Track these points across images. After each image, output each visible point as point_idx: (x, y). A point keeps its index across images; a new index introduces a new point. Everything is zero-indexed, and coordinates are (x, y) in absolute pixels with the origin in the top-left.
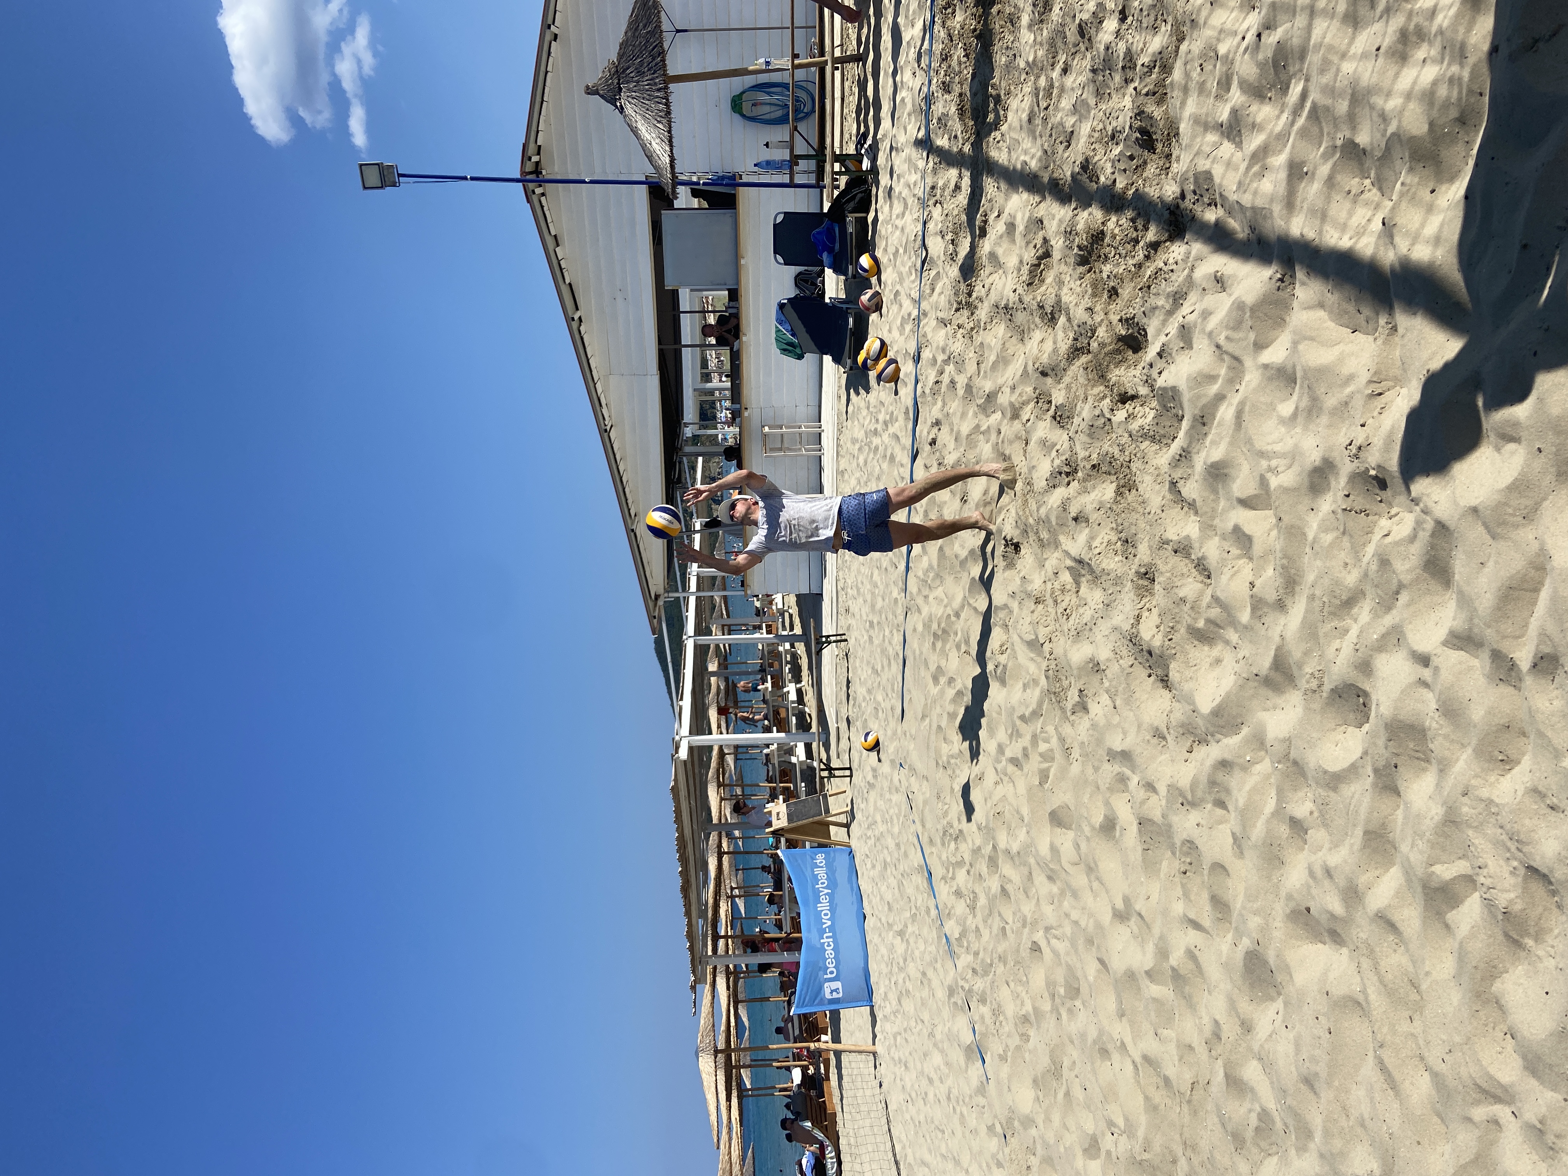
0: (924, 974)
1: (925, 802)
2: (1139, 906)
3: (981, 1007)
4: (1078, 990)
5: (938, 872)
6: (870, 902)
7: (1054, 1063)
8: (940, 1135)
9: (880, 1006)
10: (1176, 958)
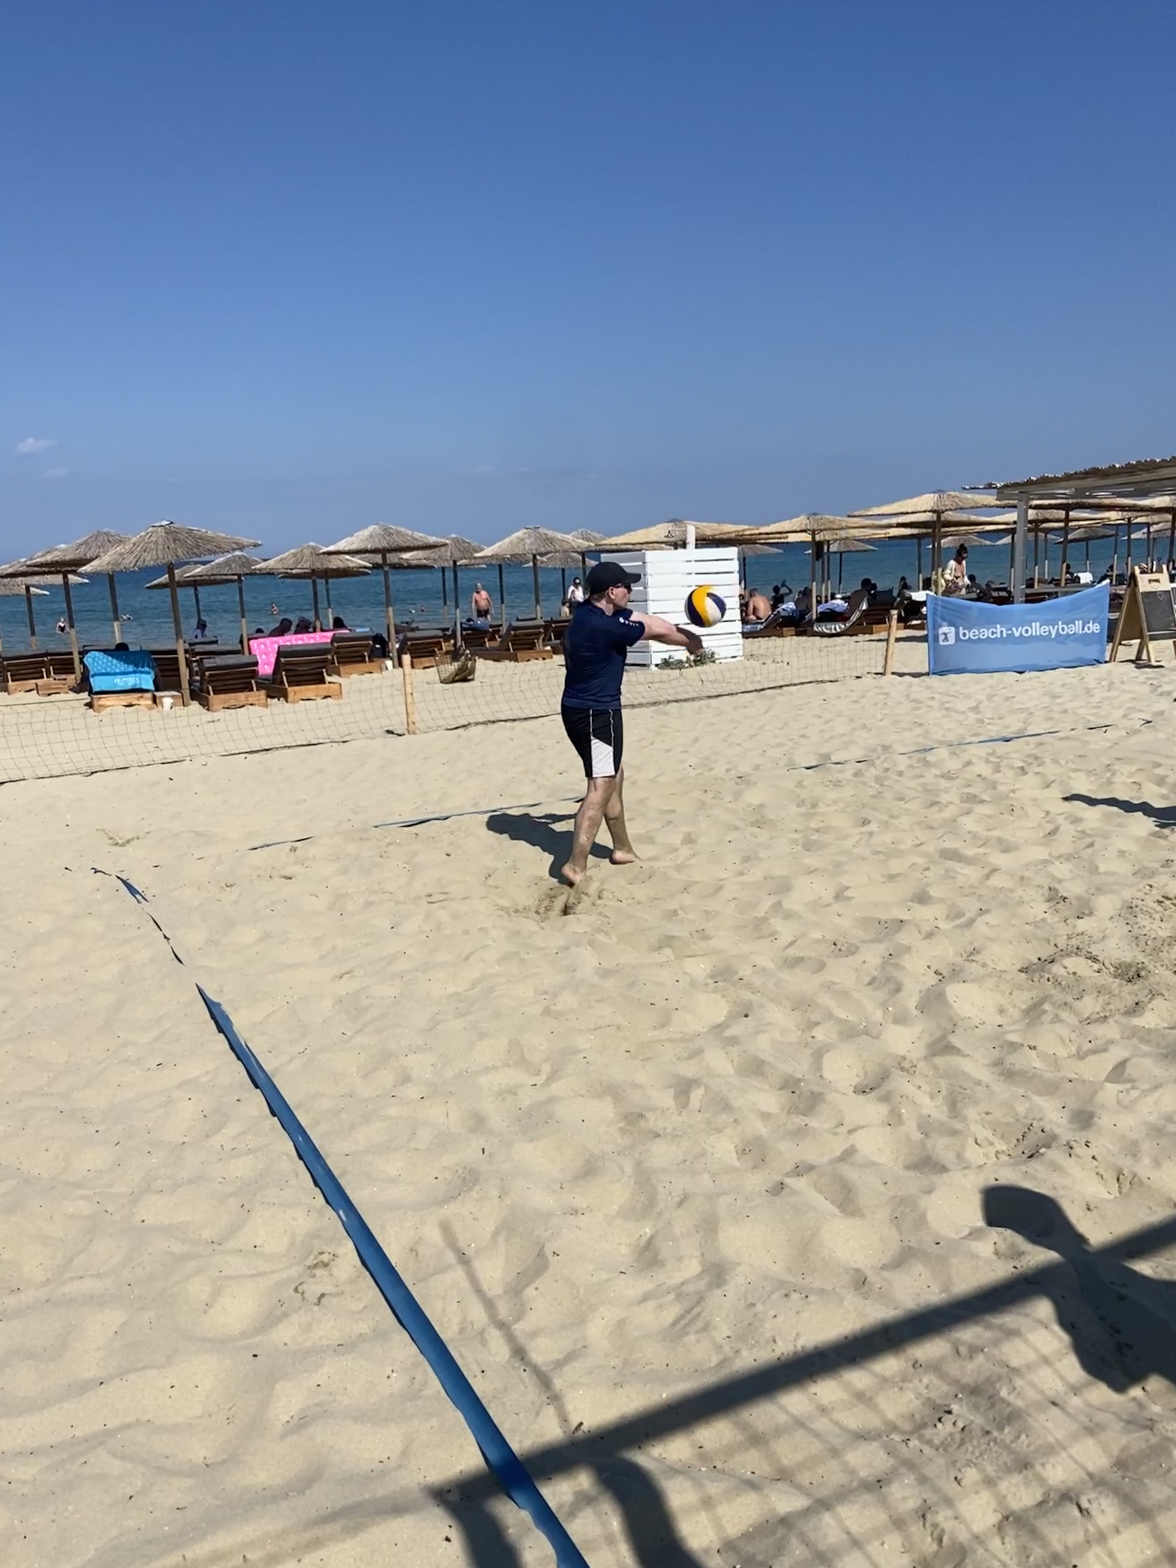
0: (921, 725)
1: (1086, 743)
2: (837, 907)
3: (853, 771)
4: (808, 850)
5: (1002, 747)
6: (1030, 679)
7: (764, 823)
8: (781, 726)
9: (924, 681)
10: (777, 923)
